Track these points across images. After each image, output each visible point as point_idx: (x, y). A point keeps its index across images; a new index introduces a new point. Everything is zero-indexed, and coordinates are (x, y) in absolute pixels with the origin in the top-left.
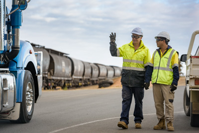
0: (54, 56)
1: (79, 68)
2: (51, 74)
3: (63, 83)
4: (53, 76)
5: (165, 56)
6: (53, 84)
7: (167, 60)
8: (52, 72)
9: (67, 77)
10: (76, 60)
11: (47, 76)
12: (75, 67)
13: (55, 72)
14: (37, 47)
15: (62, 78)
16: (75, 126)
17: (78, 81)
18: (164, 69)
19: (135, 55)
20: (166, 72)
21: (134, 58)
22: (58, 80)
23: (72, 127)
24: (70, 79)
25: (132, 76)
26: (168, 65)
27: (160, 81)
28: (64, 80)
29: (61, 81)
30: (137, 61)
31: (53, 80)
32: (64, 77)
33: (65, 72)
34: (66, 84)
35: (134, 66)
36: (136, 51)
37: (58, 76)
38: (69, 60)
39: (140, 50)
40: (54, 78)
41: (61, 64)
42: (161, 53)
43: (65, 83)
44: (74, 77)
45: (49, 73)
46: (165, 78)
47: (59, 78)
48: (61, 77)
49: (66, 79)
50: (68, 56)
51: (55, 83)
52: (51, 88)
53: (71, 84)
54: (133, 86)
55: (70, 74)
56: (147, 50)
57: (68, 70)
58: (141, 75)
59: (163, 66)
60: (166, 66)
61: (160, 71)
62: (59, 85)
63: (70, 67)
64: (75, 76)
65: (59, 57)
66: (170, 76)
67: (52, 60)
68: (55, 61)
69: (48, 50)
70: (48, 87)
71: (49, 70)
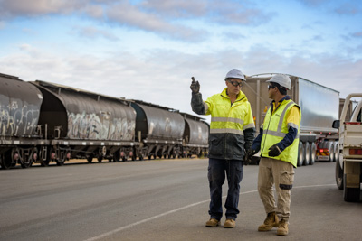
0: (189, 121)
2: (185, 141)
3: (199, 151)
5: (277, 112)
6: (188, 152)
7: (278, 119)
8: (187, 138)
9: (204, 144)
11: (181, 143)
13: (190, 139)
19: (233, 111)
21: (231, 116)
22: (193, 148)
25: (229, 142)
29: (196, 148)
30: (236, 120)
33: (202, 139)
34: (203, 152)
35: (231, 127)
36: (234, 105)
37: (194, 144)
39: (239, 103)
40: (189, 145)
42: (274, 108)
47: (195, 146)
48: (197, 144)
49: (203, 146)
50: (205, 121)
51: (190, 151)
52: (186, 156)
55: (207, 141)
57: (205, 137)
60: (276, 129)
62: (195, 153)
63: (207, 134)
65: (195, 122)
67: (187, 125)
68: (190, 127)
69: (183, 114)
70: (182, 156)
71: (184, 137)
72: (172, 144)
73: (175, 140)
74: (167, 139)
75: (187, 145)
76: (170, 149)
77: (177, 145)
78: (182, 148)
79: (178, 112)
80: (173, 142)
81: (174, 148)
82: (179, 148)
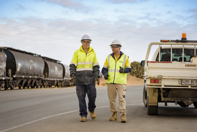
0: (48, 63)
2: (45, 76)
3: (56, 83)
4: (47, 77)
5: (120, 60)
6: (47, 84)
8: (47, 74)
9: (59, 78)
10: (67, 66)
13: (49, 75)
15: (55, 79)
19: (87, 58)
22: (52, 81)
24: (62, 80)
29: (54, 81)
31: (47, 80)
32: (57, 78)
33: (58, 75)
34: (59, 84)
36: (87, 54)
38: (61, 65)
39: (90, 53)
40: (48, 79)
41: (54, 69)
44: (65, 78)
47: (52, 79)
49: (58, 80)
50: (61, 62)
51: (49, 83)
52: (46, 87)
55: (62, 76)
57: (60, 73)
62: (53, 85)
63: (62, 71)
65: (53, 63)
67: (46, 65)
68: (49, 66)
69: (43, 58)
71: (44, 74)
72: (35, 78)
73: (37, 75)
74: (31, 75)
75: (46, 79)
76: (34, 82)
78: (43, 81)
79: (40, 56)
80: (36, 77)
81: (37, 81)
82: (40, 81)
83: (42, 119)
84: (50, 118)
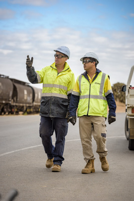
0: (17, 85)
1: (39, 96)
2: (14, 101)
3: (25, 109)
4: (16, 102)
5: (96, 81)
6: (16, 110)
7: (99, 86)
8: (15, 99)
9: (29, 103)
10: (37, 89)
11: (10, 102)
12: (36, 95)
13: (18, 99)
14: (2, 76)
15: (24, 105)
16: (26, 148)
17: (38, 107)
18: (96, 97)
19: (58, 79)
20: (99, 100)
22: (20, 106)
23: (22, 149)
24: (31, 105)
26: (101, 92)
27: (93, 113)
28: (26, 106)
29: (23, 107)
30: (60, 86)
31: (16, 106)
32: (26, 103)
33: (27, 100)
34: (28, 110)
35: (56, 92)
36: (59, 74)
37: (20, 103)
38: (30, 88)
39: (64, 73)
40: (17, 104)
41: (24, 92)
42: (90, 78)
43: (26, 109)
44: (35, 104)
45: (12, 100)
46: (98, 108)
47: (21, 105)
48: (23, 103)
49: (28, 105)
51: (18, 109)
52: (15, 113)
53: (32, 110)
54: (54, 117)
55: (31, 101)
56: (73, 75)
57: (30, 99)
58: (65, 104)
59: (94, 94)
60: (98, 94)
61: (92, 100)
62: (21, 111)
63: (31, 95)
64: (36, 102)
65: (21, 86)
66: (104, 105)
67: (15, 88)
68: (18, 90)
69: (12, 80)
70: (11, 113)
71: (13, 98)
73: (5, 100)
75: (14, 104)
77: (6, 104)
78: (11, 107)
79: (8, 77)
80: (4, 102)
81: (5, 107)
82: (9, 107)
83: (5, 154)
84: (14, 153)
